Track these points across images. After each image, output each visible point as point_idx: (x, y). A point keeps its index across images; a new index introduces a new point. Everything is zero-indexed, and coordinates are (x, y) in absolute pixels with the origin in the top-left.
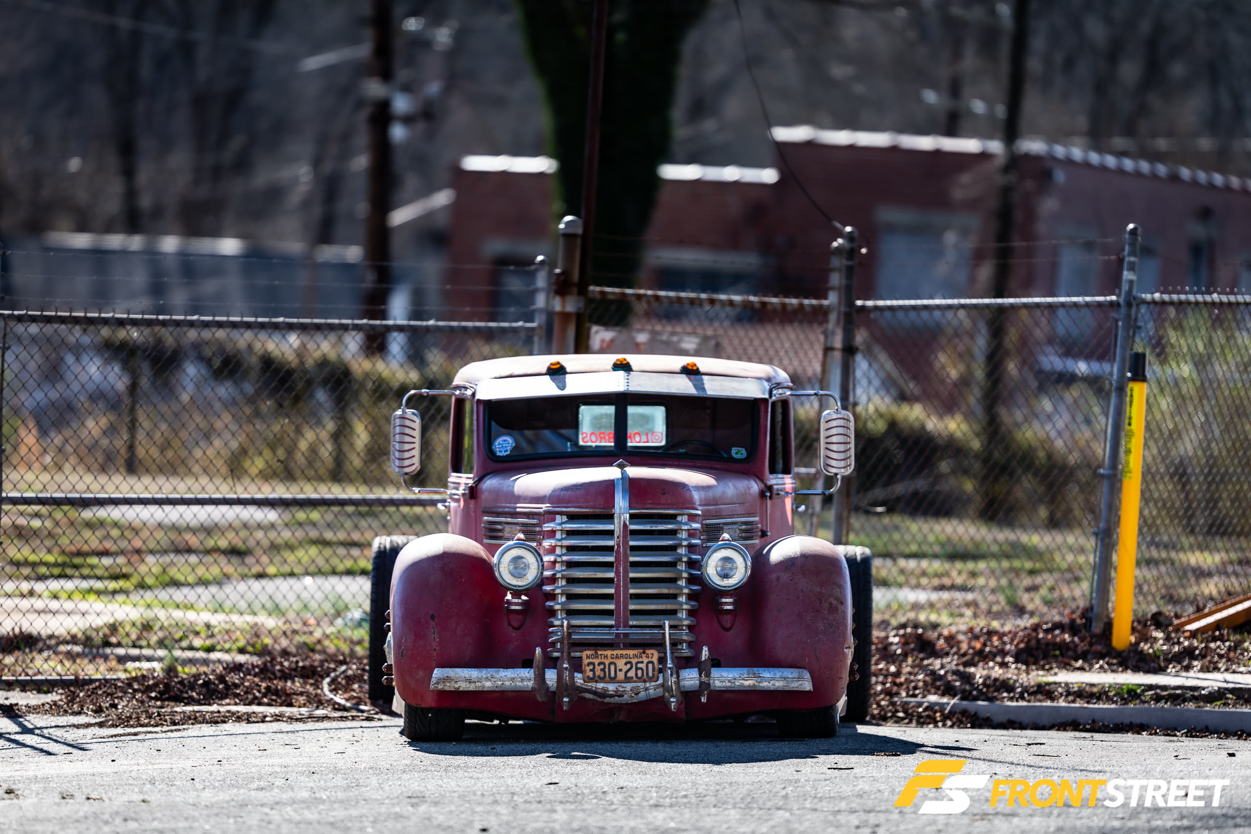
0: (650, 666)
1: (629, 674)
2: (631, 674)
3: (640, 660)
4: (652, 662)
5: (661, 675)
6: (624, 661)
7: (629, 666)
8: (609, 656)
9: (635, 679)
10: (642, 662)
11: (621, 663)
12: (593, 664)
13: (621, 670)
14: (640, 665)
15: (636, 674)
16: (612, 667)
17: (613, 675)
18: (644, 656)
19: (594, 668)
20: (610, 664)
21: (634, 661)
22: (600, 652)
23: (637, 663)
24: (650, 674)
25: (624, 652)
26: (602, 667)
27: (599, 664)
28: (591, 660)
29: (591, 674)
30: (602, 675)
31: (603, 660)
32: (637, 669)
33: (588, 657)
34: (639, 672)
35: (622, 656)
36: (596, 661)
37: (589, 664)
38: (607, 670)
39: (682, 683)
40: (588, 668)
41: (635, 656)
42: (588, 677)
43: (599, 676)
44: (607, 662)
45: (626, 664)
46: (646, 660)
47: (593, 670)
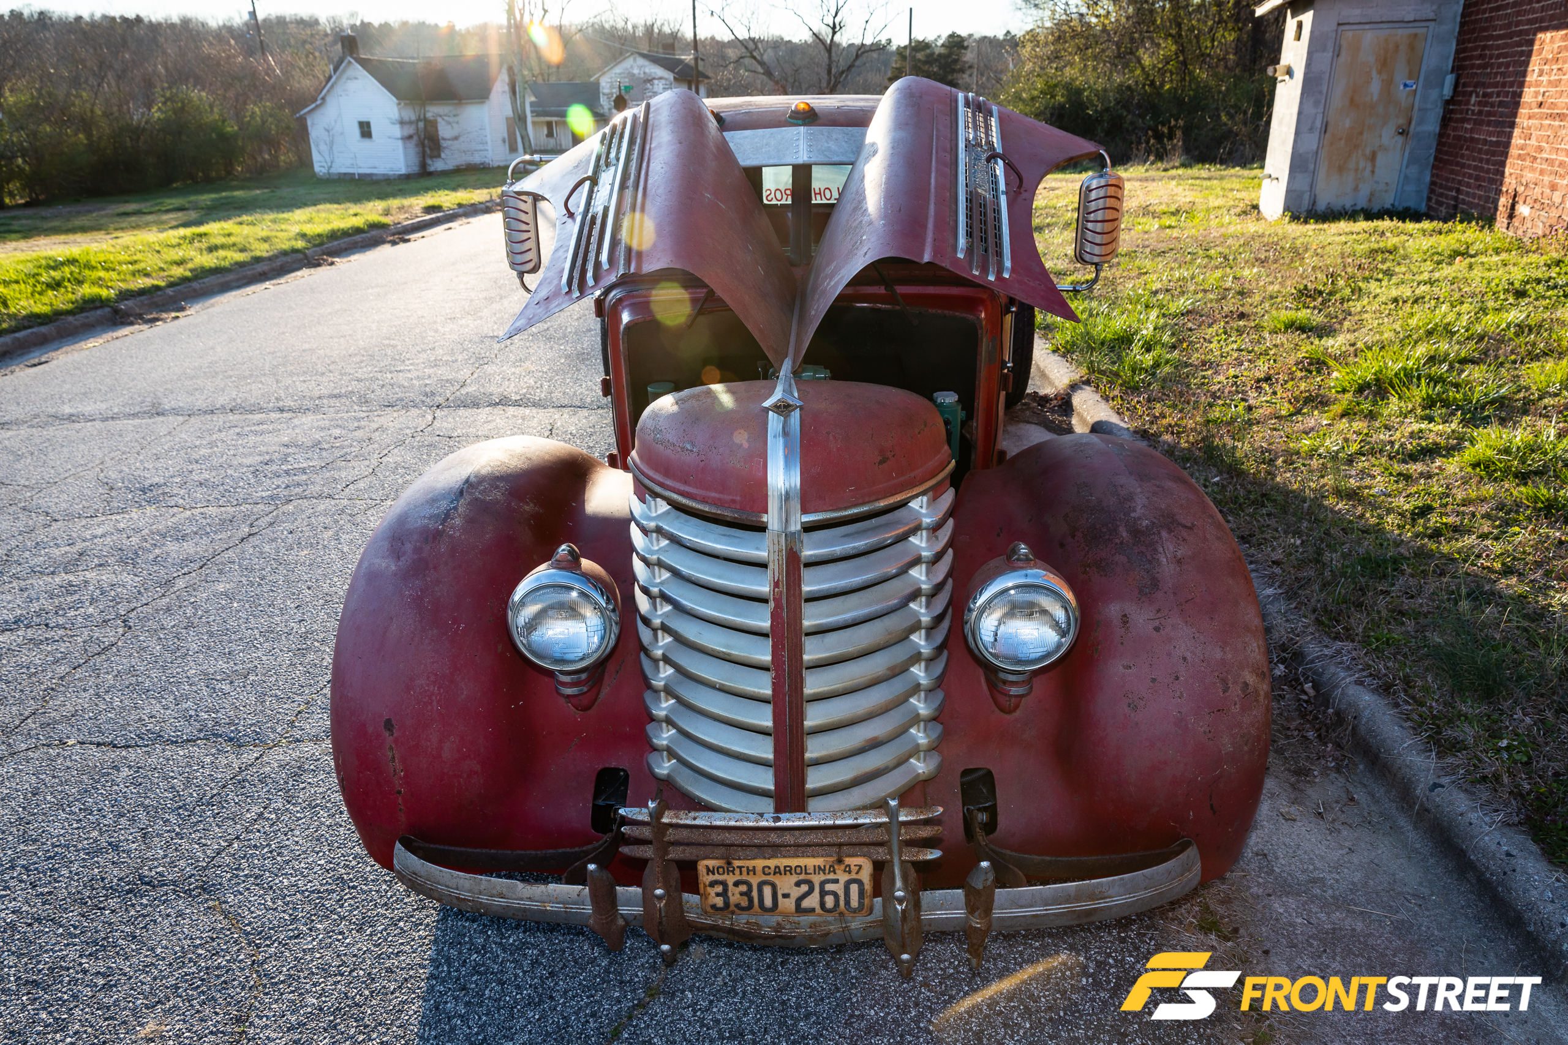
0: (854, 888)
1: (806, 904)
2: (812, 901)
3: (832, 876)
4: (859, 882)
5: (878, 900)
6: (794, 878)
7: (805, 888)
8: (759, 869)
9: (818, 910)
10: (836, 881)
11: (786, 884)
12: (724, 884)
13: (786, 896)
14: (829, 887)
15: (822, 904)
16: (767, 891)
17: (768, 902)
18: (839, 869)
19: (726, 890)
20: (761, 885)
21: (817, 879)
22: (737, 863)
23: (822, 884)
24: (854, 903)
25: (793, 862)
26: (743, 888)
27: (736, 884)
28: (717, 877)
29: (719, 902)
30: (744, 902)
31: (744, 877)
32: (823, 893)
33: (709, 871)
34: (830, 901)
35: (788, 870)
36: (730, 879)
37: (713, 884)
38: (755, 894)
39: (926, 916)
40: (712, 891)
41: (819, 869)
42: (714, 907)
43: (738, 906)
44: (754, 881)
45: (798, 884)
46: (843, 878)
47: (724, 894)
